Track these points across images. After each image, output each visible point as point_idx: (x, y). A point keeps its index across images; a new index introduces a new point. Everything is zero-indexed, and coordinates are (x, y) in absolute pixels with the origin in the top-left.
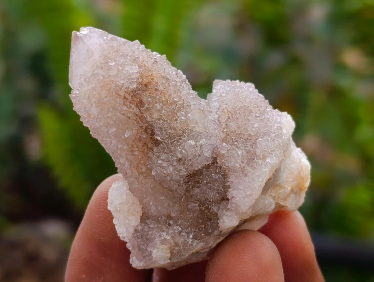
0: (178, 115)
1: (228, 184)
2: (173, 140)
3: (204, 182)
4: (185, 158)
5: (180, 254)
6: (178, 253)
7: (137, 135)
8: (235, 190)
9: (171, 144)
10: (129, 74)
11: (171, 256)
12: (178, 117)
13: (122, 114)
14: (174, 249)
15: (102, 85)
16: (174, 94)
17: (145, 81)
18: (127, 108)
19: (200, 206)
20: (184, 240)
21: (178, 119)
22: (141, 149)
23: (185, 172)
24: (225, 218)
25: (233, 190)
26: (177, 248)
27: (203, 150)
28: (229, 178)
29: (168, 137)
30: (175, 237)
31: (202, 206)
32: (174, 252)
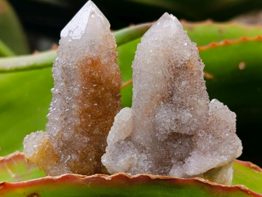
0: (194, 96)
1: (191, 154)
2: (181, 107)
3: (180, 142)
4: (180, 120)
5: (134, 173)
6: (134, 171)
7: (161, 90)
8: (193, 159)
9: (179, 108)
10: (184, 54)
11: (128, 170)
12: (193, 97)
13: (163, 73)
14: (133, 167)
15: (164, 49)
16: (198, 83)
17: (188, 65)
18: (168, 71)
19: (166, 154)
20: (144, 166)
21: (192, 98)
22: (158, 100)
23: (174, 129)
24: (176, 170)
25: (192, 158)
26: (135, 168)
27: (192, 124)
28: (194, 151)
29: (180, 103)
30: (140, 161)
31: (168, 154)
32: (131, 169)
